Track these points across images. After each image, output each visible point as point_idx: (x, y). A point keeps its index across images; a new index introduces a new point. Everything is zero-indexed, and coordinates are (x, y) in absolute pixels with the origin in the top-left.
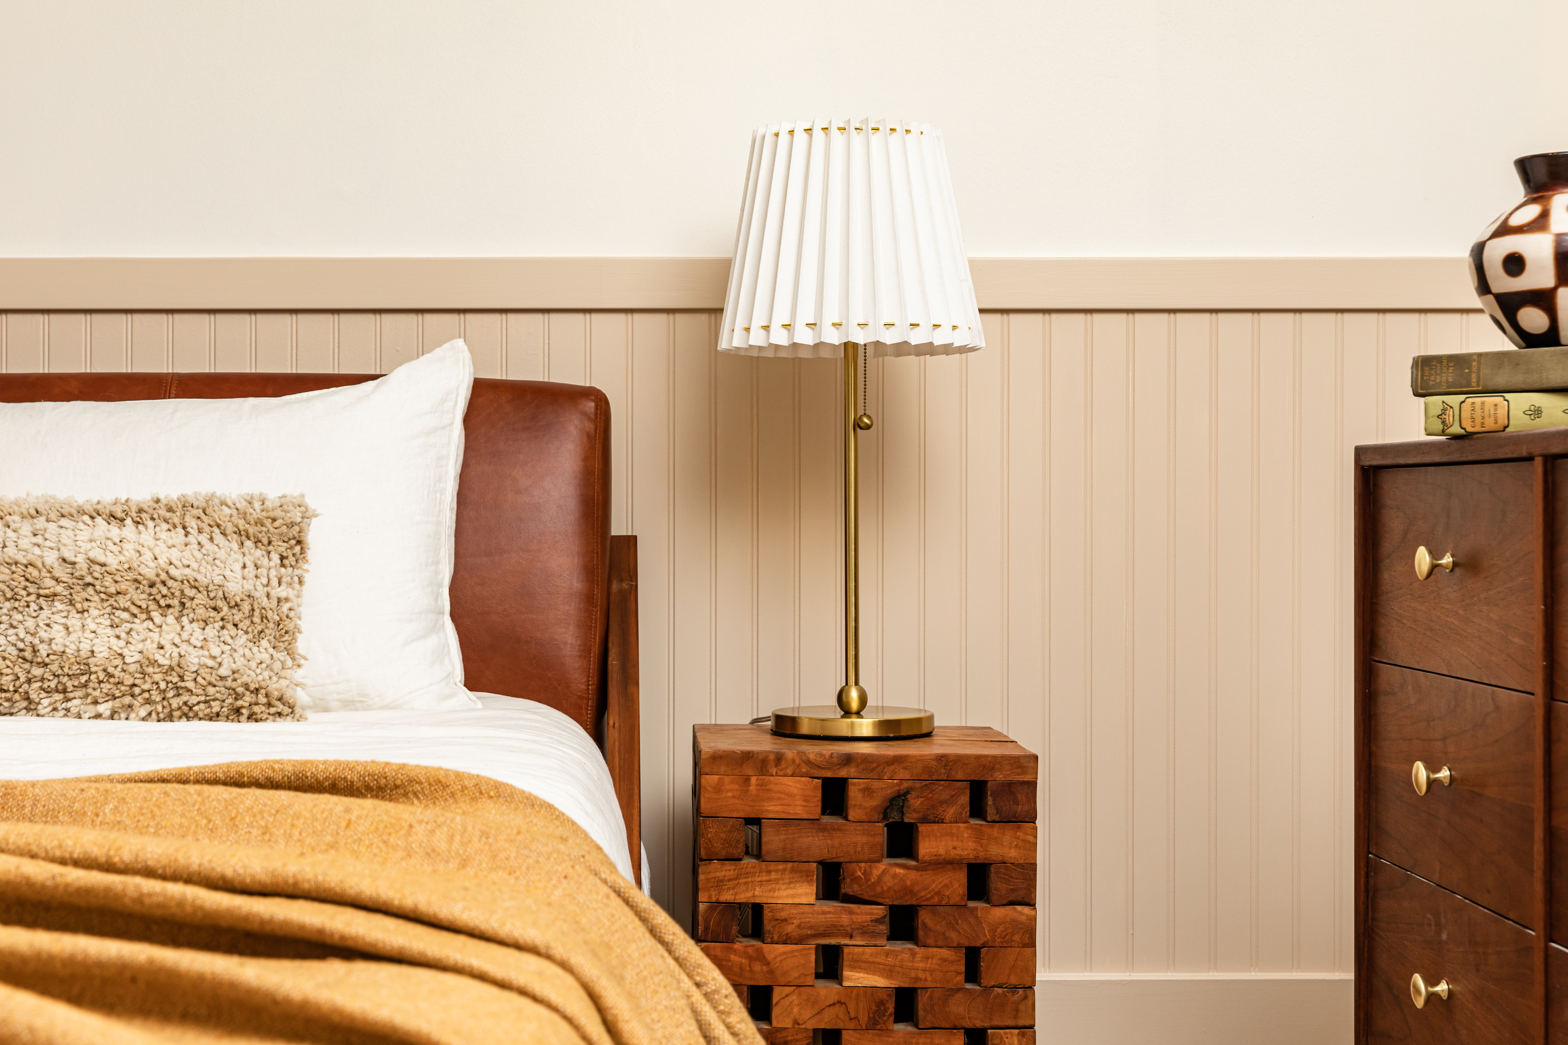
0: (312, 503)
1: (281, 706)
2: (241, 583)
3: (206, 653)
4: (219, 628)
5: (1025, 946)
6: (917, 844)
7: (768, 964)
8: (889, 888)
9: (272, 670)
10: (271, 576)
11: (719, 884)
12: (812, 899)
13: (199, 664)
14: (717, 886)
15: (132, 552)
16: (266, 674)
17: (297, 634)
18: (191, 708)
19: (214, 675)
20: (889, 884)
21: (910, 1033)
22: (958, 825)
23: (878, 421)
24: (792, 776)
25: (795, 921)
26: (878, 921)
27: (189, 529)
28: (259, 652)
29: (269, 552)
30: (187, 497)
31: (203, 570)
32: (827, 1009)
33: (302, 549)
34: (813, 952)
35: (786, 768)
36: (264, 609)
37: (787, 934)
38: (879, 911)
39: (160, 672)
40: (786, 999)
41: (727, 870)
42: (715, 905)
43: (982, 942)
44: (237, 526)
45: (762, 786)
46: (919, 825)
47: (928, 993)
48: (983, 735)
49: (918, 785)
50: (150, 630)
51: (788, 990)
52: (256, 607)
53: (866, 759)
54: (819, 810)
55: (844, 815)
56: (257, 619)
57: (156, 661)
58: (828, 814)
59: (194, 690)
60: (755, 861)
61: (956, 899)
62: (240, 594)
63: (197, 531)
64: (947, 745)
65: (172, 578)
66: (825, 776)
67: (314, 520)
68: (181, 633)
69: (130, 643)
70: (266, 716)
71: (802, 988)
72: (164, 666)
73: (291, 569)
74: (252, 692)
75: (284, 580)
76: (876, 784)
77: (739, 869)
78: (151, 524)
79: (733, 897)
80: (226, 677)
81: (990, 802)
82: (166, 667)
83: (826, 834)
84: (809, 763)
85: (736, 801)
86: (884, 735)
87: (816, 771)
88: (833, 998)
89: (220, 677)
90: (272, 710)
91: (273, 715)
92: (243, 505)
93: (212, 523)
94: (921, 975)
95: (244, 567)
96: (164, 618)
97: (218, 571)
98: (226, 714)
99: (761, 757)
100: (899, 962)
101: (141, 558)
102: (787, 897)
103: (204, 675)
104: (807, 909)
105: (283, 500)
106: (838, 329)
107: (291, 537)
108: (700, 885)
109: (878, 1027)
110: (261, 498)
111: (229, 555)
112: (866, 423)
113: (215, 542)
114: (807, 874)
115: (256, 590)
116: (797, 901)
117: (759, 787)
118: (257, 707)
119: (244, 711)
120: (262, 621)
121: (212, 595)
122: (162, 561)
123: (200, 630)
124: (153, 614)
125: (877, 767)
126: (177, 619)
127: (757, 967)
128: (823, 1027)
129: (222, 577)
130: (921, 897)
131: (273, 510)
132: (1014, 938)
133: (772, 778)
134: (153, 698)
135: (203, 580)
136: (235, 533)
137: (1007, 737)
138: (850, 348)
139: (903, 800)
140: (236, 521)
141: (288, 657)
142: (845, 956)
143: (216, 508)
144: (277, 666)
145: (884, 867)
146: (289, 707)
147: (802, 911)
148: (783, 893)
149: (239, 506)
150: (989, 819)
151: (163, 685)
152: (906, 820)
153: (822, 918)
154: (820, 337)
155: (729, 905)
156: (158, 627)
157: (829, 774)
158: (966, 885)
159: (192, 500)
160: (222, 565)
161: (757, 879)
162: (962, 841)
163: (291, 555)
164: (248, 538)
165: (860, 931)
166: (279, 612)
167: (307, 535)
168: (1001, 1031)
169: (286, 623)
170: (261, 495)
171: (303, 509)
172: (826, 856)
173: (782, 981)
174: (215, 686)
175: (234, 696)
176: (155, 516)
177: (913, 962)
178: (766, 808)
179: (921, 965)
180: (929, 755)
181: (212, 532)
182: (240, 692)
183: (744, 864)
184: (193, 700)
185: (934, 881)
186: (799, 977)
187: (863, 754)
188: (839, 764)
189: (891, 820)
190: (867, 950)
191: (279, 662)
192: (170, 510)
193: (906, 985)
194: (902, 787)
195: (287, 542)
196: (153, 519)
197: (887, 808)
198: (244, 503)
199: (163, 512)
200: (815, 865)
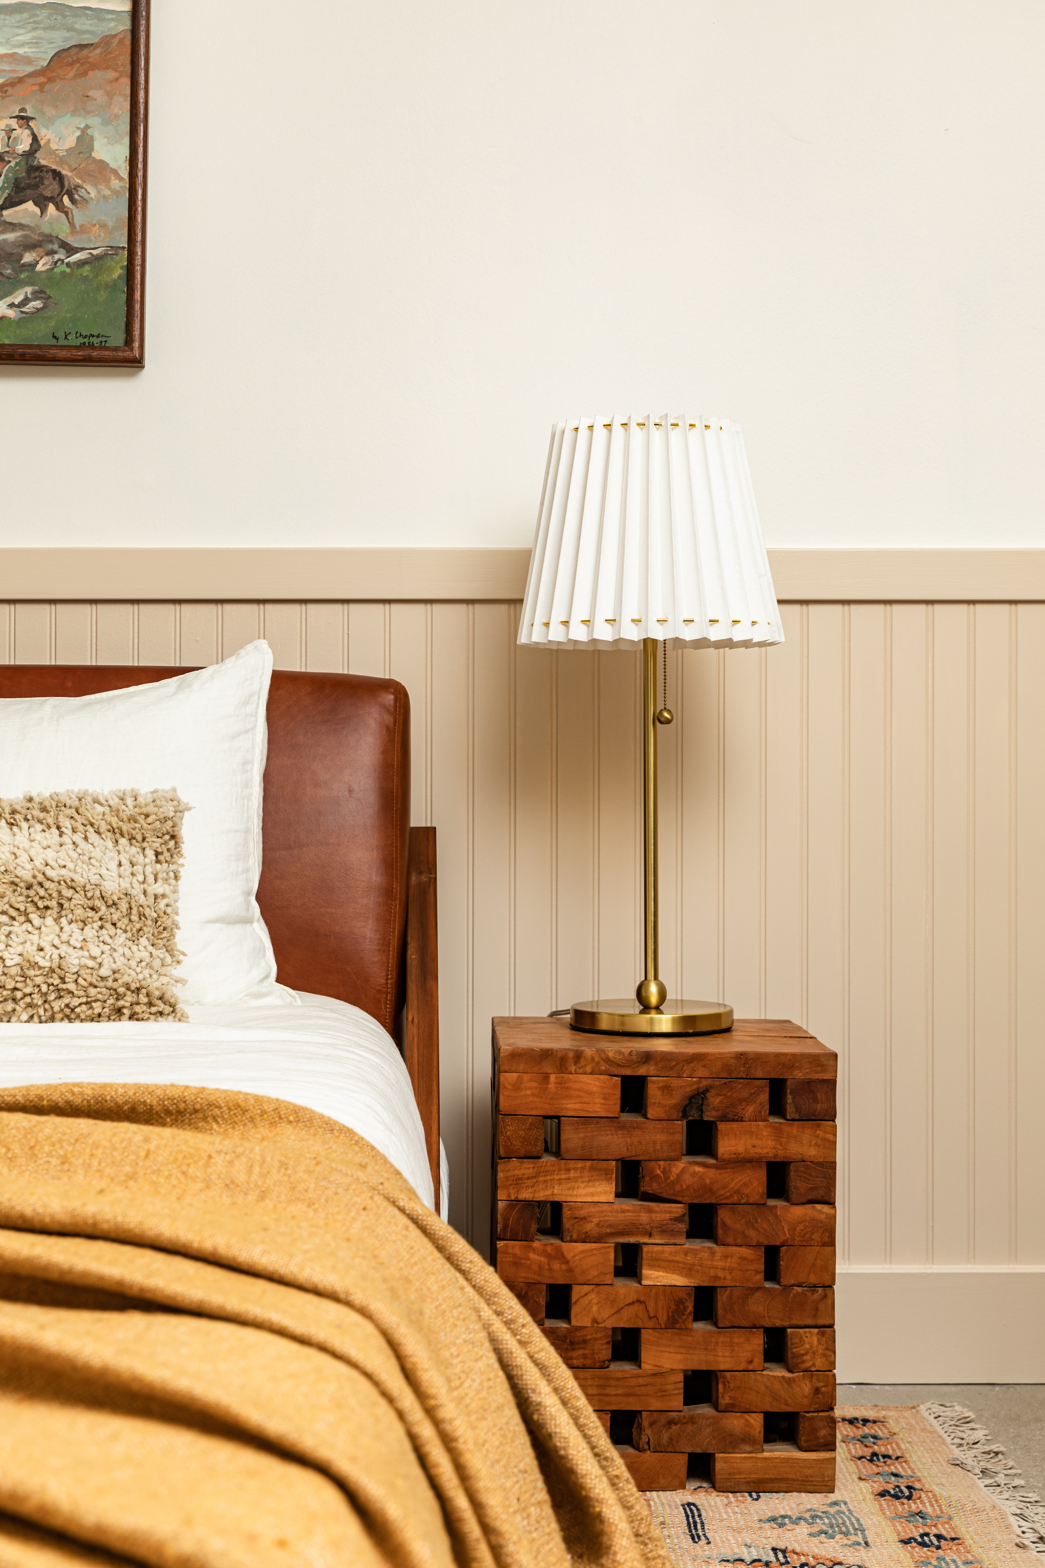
0: (184, 796)
1: (162, 1005)
2: (117, 881)
3: (86, 954)
4: (97, 928)
5: (824, 1245)
6: (716, 1142)
7: (567, 1262)
8: (688, 1187)
9: (152, 968)
10: (147, 873)
11: (518, 1182)
12: (611, 1197)
13: (79, 965)
14: (516, 1184)
15: (8, 854)
16: (146, 972)
17: (175, 930)
18: (73, 1010)
19: (95, 976)
20: (688, 1183)
21: (710, 1332)
22: (757, 1123)
23: (677, 718)
24: (591, 1073)
25: (594, 1220)
26: (677, 1220)
27: (63, 829)
28: (139, 950)
29: (144, 849)
30: (60, 797)
31: (79, 870)
32: (626, 1308)
33: (176, 843)
34: (612, 1251)
35: (585, 1066)
36: (142, 906)
37: (587, 1232)
38: (678, 1209)
39: (41, 975)
40: (585, 1298)
41: (526, 1168)
42: (514, 1203)
43: (781, 1241)
44: (110, 824)
45: (561, 1083)
46: (718, 1123)
47: (728, 1292)
48: (783, 1030)
49: (717, 1083)
50: (29, 933)
51: (587, 1288)
52: (133, 904)
53: (666, 1057)
54: (618, 1108)
55: (643, 1112)
56: (135, 918)
57: (36, 963)
58: (628, 1112)
59: (75, 992)
60: (554, 1159)
61: (755, 1198)
62: (117, 892)
63: (71, 831)
64: (747, 1042)
65: (48, 879)
66: (624, 1074)
67: (186, 814)
68: (61, 934)
69: (10, 946)
70: (146, 1016)
71: (601, 1287)
72: (44, 968)
73: (167, 864)
74: (133, 992)
75: (160, 876)
76: (675, 1083)
77: (538, 1167)
78: (24, 825)
79: (532, 1195)
80: (106, 977)
81: (789, 1101)
82: (46, 969)
83: (625, 1132)
84: (608, 1060)
85: (536, 1099)
86: (684, 1031)
87: (614, 1069)
88: (633, 1297)
89: (101, 977)
90: (154, 1009)
91: (154, 1014)
92: (115, 802)
93: (85, 822)
94: (720, 1274)
95: (120, 865)
96: (42, 919)
97: (94, 870)
98: (107, 1014)
99: (559, 1055)
100: (698, 1260)
101: (17, 861)
102: (586, 1195)
103: (85, 976)
104: (606, 1207)
105: (155, 795)
106: (637, 625)
107: (165, 832)
108: (499, 1184)
109: (677, 1326)
110: (134, 794)
111: (105, 854)
112: (666, 718)
113: (90, 841)
114: (606, 1173)
115: (133, 887)
116: (596, 1199)
117: (558, 1085)
118: (138, 1006)
119: (125, 1011)
120: (140, 919)
121: (89, 895)
122: (38, 862)
123: (79, 931)
124: (32, 916)
125: (676, 1065)
126: (55, 920)
127: (556, 1266)
128: (622, 1326)
129: (99, 876)
130: (720, 1196)
131: (146, 805)
132: (814, 1237)
133: (571, 1076)
134: (35, 1001)
135: (80, 880)
136: (109, 831)
137: (806, 1032)
138: (649, 644)
139: (703, 1098)
140: (109, 819)
141: (167, 954)
142: (644, 1255)
143: (89, 807)
144: (157, 963)
145: (683, 1165)
146: (170, 1006)
147: (601, 1209)
148: (582, 1191)
149: (111, 803)
150: (788, 1117)
151: (44, 988)
152: (706, 1118)
153: (621, 1216)
154: (619, 634)
155: (528, 1203)
156: (37, 929)
157: (628, 1072)
158: (766, 1184)
159: (63, 799)
160: (97, 864)
161: (556, 1177)
162: (762, 1139)
163: (165, 850)
164: (122, 835)
165: (659, 1230)
166: (156, 908)
167: (181, 829)
168: (801, 1331)
169: (164, 919)
170: (133, 790)
171: (175, 803)
172: (625, 1154)
173: (581, 1279)
174: (96, 987)
175: (115, 996)
176: (29, 817)
177: (712, 1260)
178: (565, 1106)
179: (721, 1264)
180: (729, 1053)
181: (86, 831)
182: (121, 993)
183: (543, 1162)
184: (75, 1002)
185: (733, 1180)
186: (598, 1276)
187: (662, 1052)
188: (639, 1062)
189: (690, 1118)
190: (667, 1248)
191: (158, 960)
192: (44, 809)
193: (705, 1284)
194: (701, 1085)
195: (161, 838)
196: (26, 819)
197: (686, 1106)
198: (117, 800)
199: (36, 813)
200: (614, 1163)
